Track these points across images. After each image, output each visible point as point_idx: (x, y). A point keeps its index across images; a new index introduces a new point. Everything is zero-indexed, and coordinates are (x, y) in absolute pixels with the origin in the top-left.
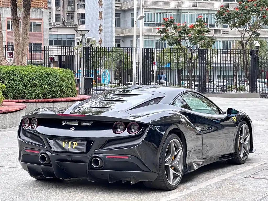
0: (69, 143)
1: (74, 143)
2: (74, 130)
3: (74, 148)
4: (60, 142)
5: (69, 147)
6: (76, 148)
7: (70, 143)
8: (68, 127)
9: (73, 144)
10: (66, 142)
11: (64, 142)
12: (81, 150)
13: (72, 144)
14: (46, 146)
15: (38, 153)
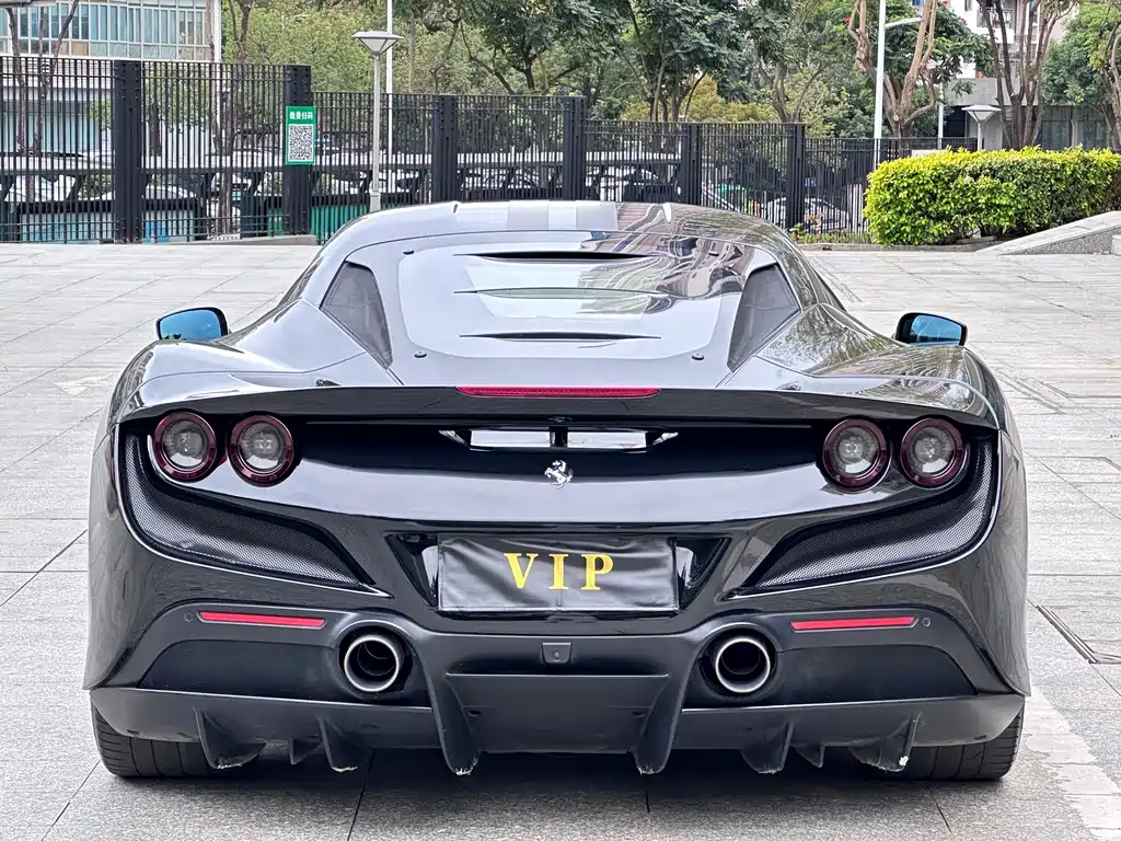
0: (552, 561)
1: (591, 557)
2: (572, 481)
3: (590, 585)
4: (487, 559)
5: (559, 583)
6: (606, 588)
7: (559, 559)
8: (528, 465)
9: (582, 563)
10: (532, 556)
11: (513, 558)
12: (643, 600)
13: (576, 563)
14: (372, 583)
15: (318, 625)
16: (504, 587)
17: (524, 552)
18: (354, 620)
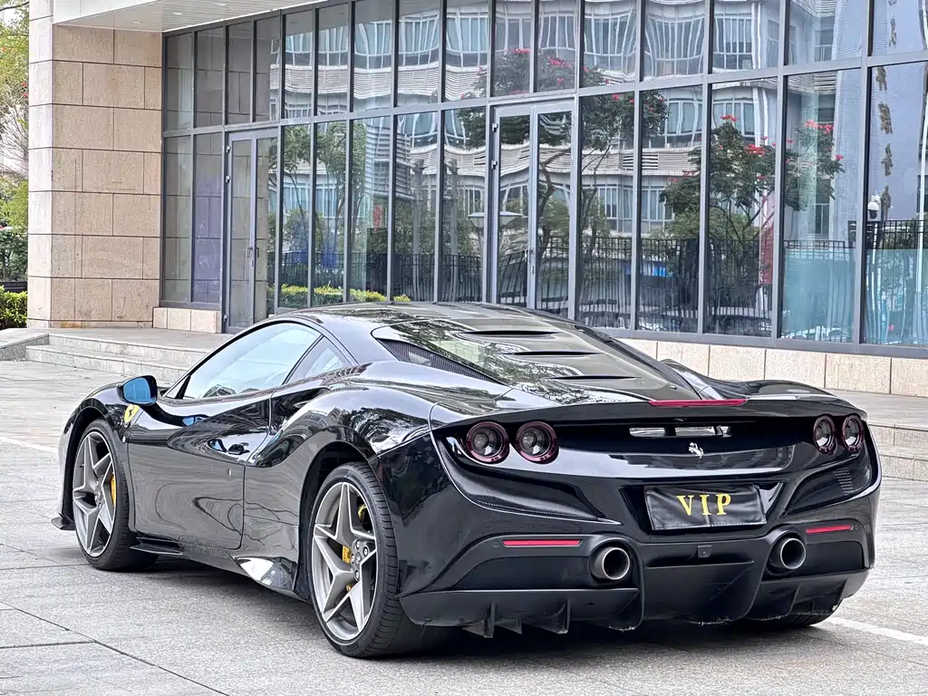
0: (700, 499)
1: (720, 496)
3: (721, 512)
4: (668, 499)
5: (706, 511)
6: (728, 512)
7: (704, 498)
9: (716, 500)
10: (691, 497)
11: (681, 498)
12: (746, 519)
13: (712, 500)
14: (604, 517)
15: (576, 544)
16: (681, 515)
17: (686, 495)
18: (600, 540)
